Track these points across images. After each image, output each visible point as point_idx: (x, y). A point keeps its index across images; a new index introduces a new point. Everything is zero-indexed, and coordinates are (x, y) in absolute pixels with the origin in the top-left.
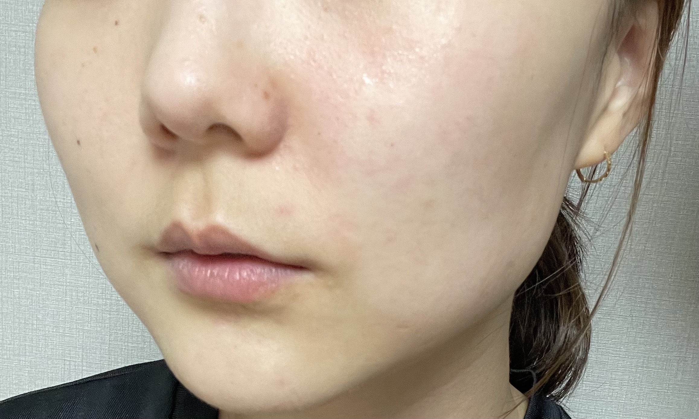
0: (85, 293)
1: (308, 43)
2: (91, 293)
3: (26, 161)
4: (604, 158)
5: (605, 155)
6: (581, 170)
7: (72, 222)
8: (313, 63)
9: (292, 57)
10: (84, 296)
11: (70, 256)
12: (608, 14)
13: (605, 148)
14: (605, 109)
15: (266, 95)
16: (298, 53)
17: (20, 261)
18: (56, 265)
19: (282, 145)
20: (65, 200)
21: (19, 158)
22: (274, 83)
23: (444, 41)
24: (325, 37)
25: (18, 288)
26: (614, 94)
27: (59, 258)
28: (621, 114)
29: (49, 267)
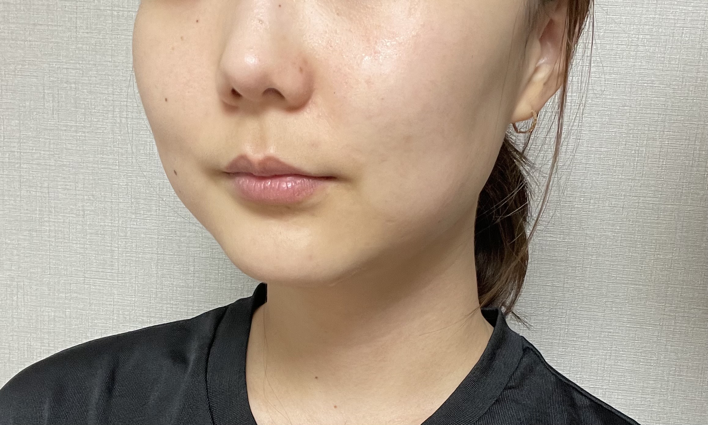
0: (130, 312)
1: (327, 35)
2: (136, 312)
3: (77, 189)
4: (532, 115)
5: (532, 112)
6: (516, 124)
7: (119, 244)
8: (330, 48)
9: (317, 44)
10: (130, 315)
11: (118, 276)
12: (526, 14)
13: (532, 108)
14: (530, 80)
15: (301, 70)
16: (320, 42)
17: (71, 282)
18: (104, 285)
19: (310, 102)
20: (113, 224)
21: (71, 186)
22: (305, 62)
23: (414, 33)
24: (338, 32)
25: (69, 308)
26: (536, 70)
27: (107, 279)
28: (542, 84)
29: (98, 287)
